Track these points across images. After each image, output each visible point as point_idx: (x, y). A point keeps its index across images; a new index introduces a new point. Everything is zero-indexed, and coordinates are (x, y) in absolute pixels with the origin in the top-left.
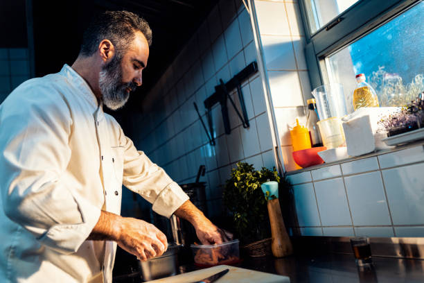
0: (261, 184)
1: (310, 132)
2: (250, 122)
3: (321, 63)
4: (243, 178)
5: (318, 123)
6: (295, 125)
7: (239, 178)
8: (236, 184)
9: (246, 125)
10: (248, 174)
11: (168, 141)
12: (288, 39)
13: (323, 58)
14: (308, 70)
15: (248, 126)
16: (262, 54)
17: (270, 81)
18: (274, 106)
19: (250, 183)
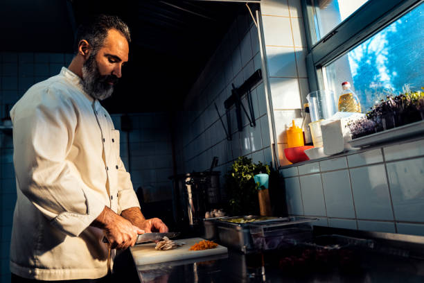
0: (254, 175)
1: (304, 133)
2: (256, 122)
3: (318, 72)
4: (240, 170)
5: (309, 125)
6: (291, 126)
7: (236, 170)
8: (233, 174)
9: (252, 124)
10: (244, 167)
11: (199, 135)
12: (291, 50)
13: (320, 67)
14: (308, 78)
15: (255, 125)
16: (266, 62)
17: (272, 87)
18: (274, 108)
19: (245, 174)
